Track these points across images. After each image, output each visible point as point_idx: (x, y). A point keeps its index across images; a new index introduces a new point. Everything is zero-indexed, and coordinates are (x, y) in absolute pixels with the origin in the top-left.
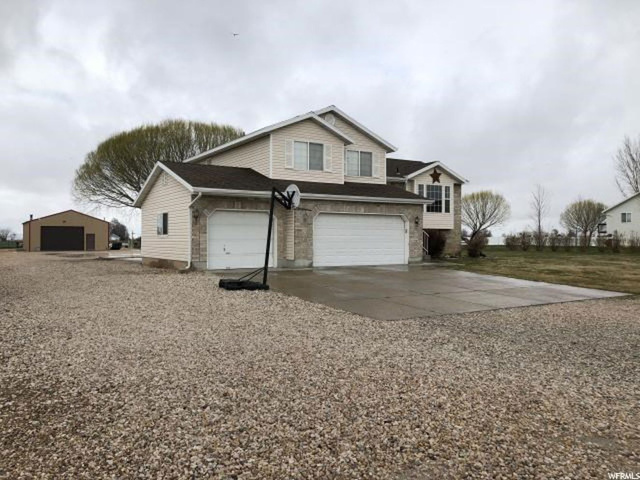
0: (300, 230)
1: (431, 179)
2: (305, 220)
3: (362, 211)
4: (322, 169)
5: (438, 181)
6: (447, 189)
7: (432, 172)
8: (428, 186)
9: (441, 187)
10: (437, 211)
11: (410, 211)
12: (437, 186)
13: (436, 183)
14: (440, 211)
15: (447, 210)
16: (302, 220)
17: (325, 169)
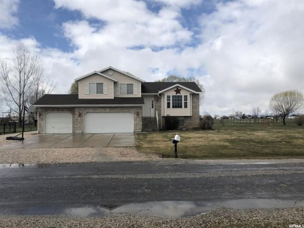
0: (77, 119)
1: (175, 92)
2: (80, 115)
3: (108, 110)
4: (103, 93)
5: (180, 93)
6: (186, 97)
7: (176, 89)
8: (173, 96)
9: (181, 96)
10: (179, 108)
11: (135, 109)
12: (178, 96)
13: (178, 94)
16: (78, 115)
17: (104, 93)
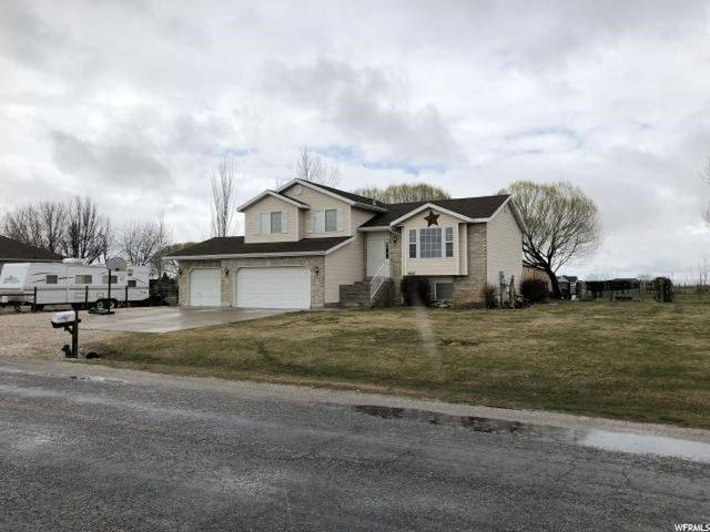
1: (426, 222)
2: (227, 274)
5: (436, 223)
6: (449, 230)
8: (422, 232)
9: (440, 230)
10: (434, 256)
11: (311, 262)
12: (434, 230)
13: (433, 227)
14: (440, 255)
15: (449, 254)
17: (282, 231)
